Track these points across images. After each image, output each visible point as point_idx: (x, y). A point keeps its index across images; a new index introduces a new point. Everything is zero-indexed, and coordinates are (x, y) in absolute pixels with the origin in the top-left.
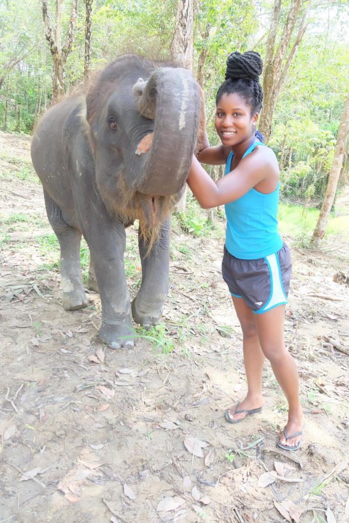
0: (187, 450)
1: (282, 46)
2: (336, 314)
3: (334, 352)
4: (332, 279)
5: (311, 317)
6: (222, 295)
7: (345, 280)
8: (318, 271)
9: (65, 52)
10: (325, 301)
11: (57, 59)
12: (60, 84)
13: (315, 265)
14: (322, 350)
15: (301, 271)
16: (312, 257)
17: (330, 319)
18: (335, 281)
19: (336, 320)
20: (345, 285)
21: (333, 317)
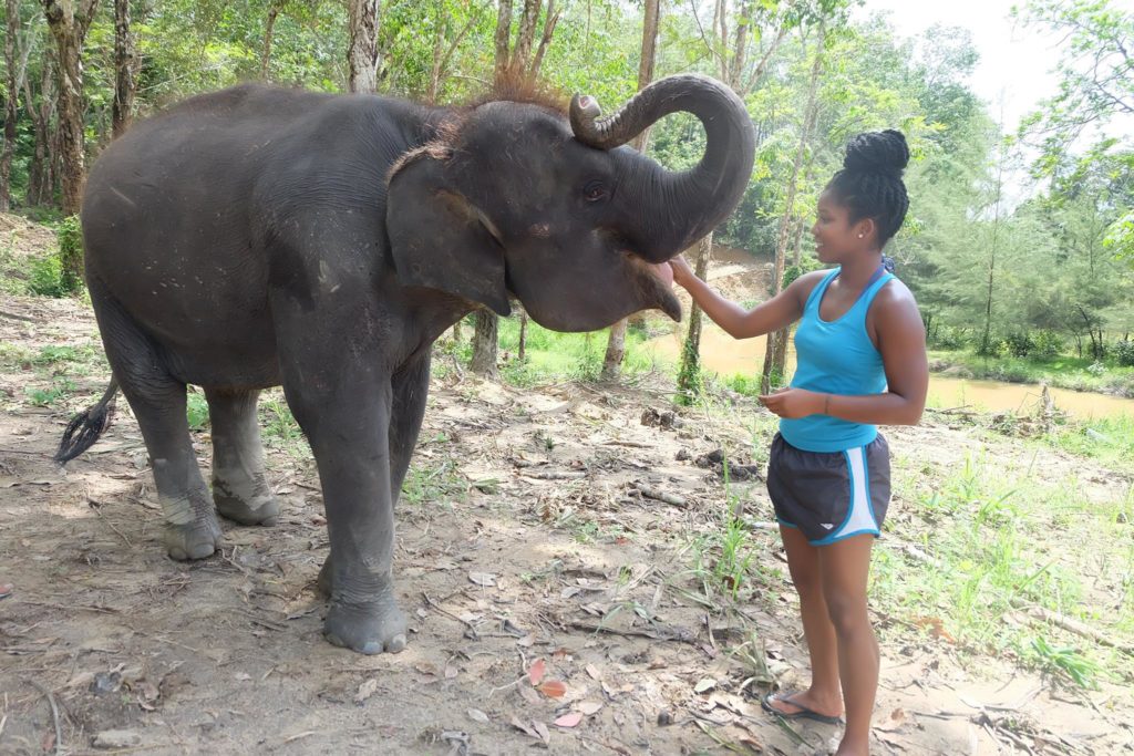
0: (473, 582)
1: (522, 45)
2: (645, 462)
3: (642, 498)
4: (639, 421)
5: (609, 465)
6: (472, 450)
7: (659, 421)
8: (617, 414)
9: (82, 21)
10: (628, 449)
11: (62, 35)
12: (71, 85)
13: (612, 406)
14: (628, 498)
15: (590, 414)
16: (607, 394)
17: (636, 467)
18: (644, 423)
19: (646, 468)
20: (658, 428)
21: (641, 465)
